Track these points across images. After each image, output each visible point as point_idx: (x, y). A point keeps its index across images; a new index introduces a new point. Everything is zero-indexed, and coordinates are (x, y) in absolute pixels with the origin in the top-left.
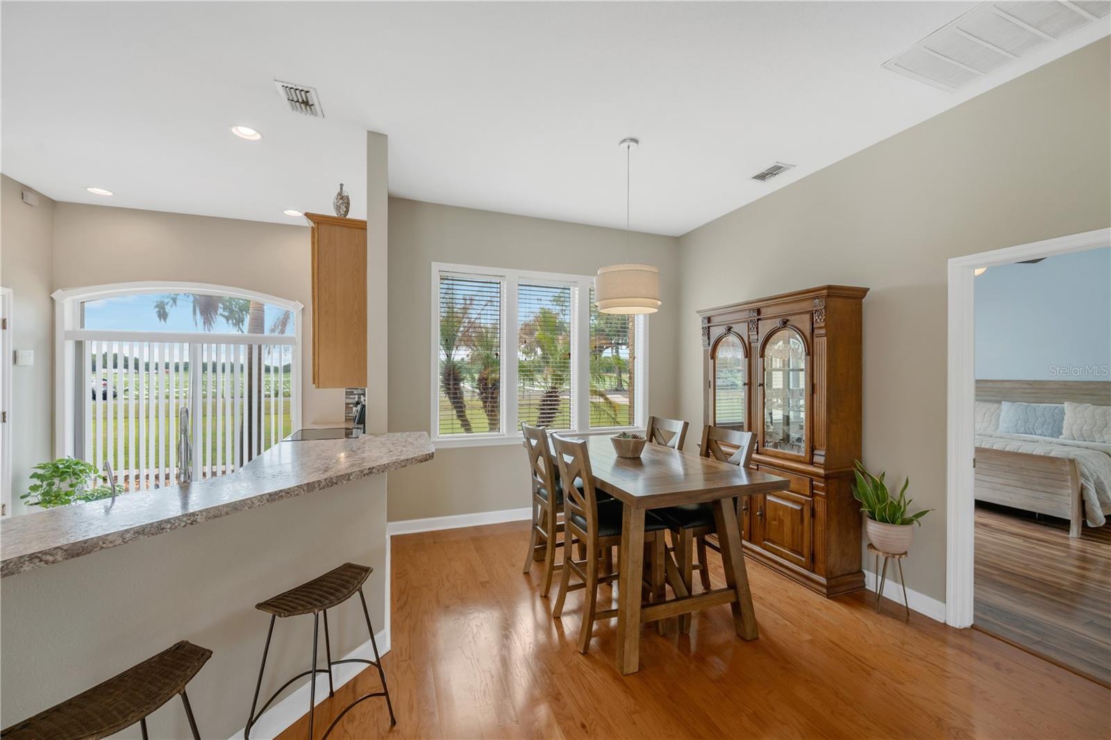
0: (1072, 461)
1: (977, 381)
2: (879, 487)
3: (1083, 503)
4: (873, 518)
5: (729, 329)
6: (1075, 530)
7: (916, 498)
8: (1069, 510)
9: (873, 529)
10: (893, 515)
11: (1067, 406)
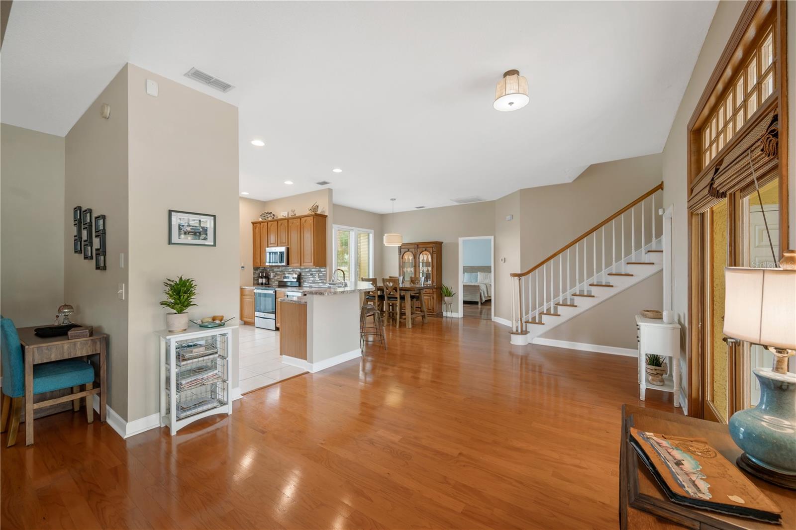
0: (479, 286)
1: (464, 267)
2: (447, 289)
3: (481, 296)
4: (446, 296)
5: (408, 250)
6: (479, 304)
7: (453, 291)
8: (478, 300)
9: (446, 298)
10: (449, 294)
11: (479, 273)
